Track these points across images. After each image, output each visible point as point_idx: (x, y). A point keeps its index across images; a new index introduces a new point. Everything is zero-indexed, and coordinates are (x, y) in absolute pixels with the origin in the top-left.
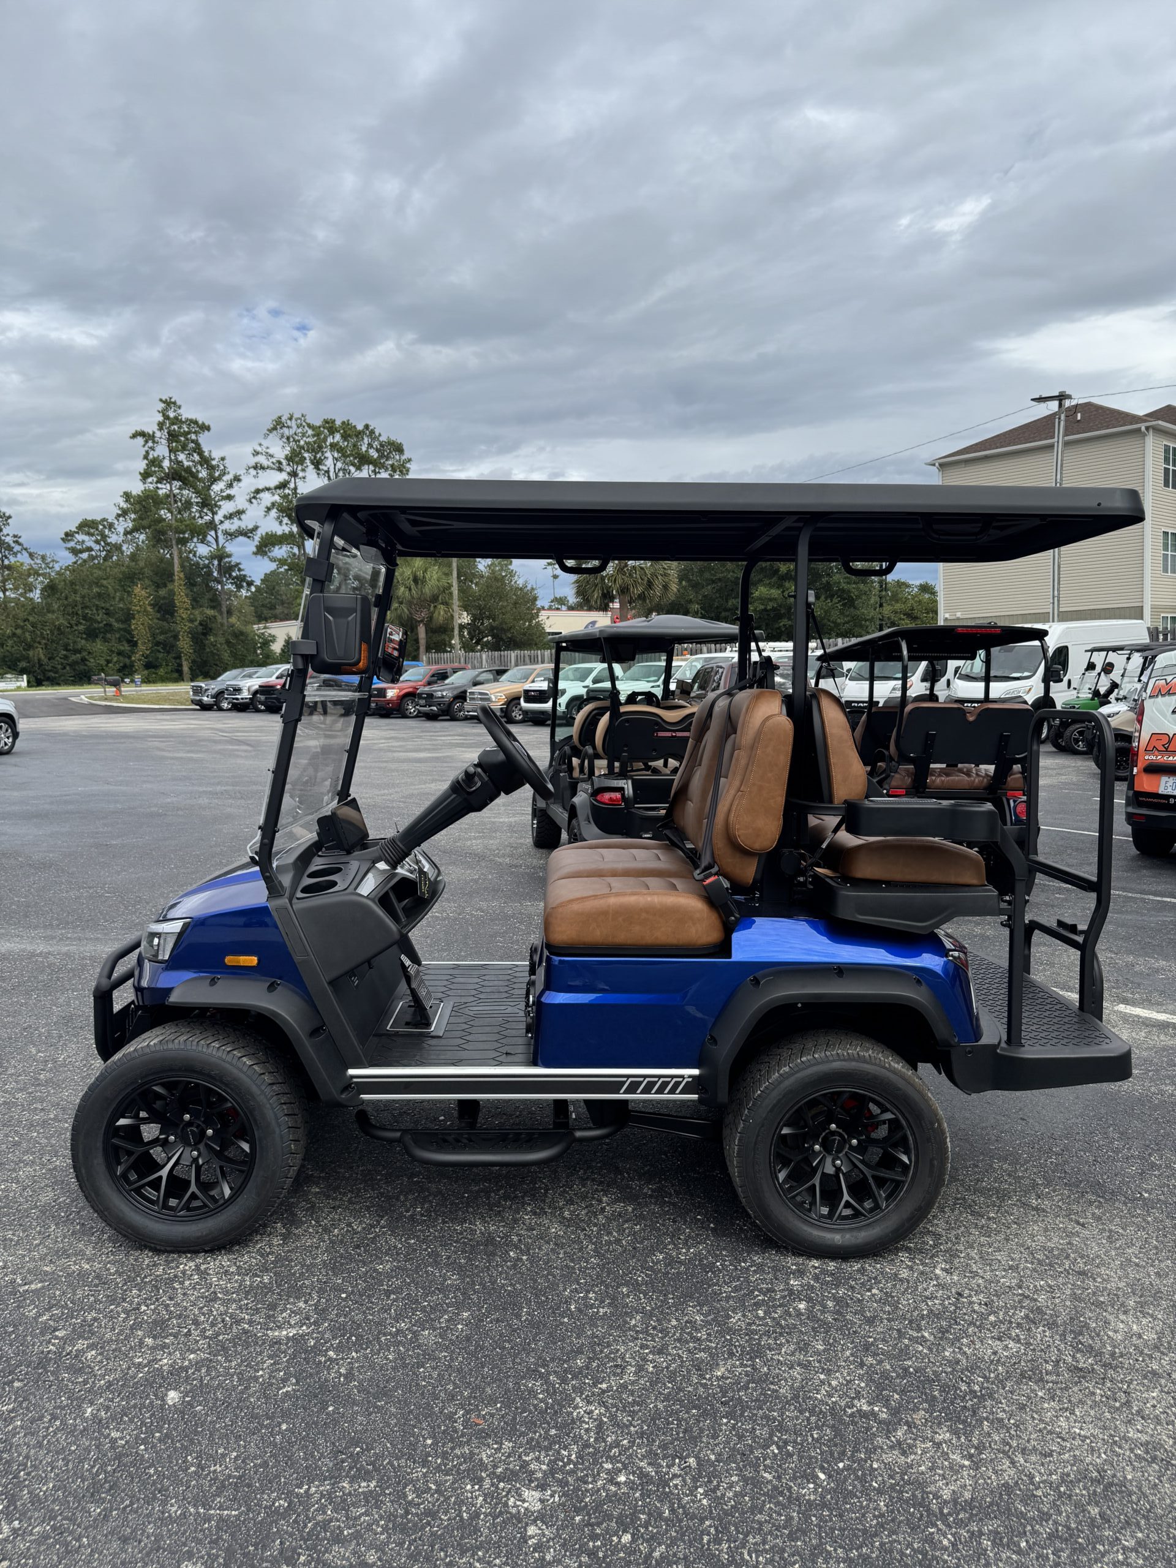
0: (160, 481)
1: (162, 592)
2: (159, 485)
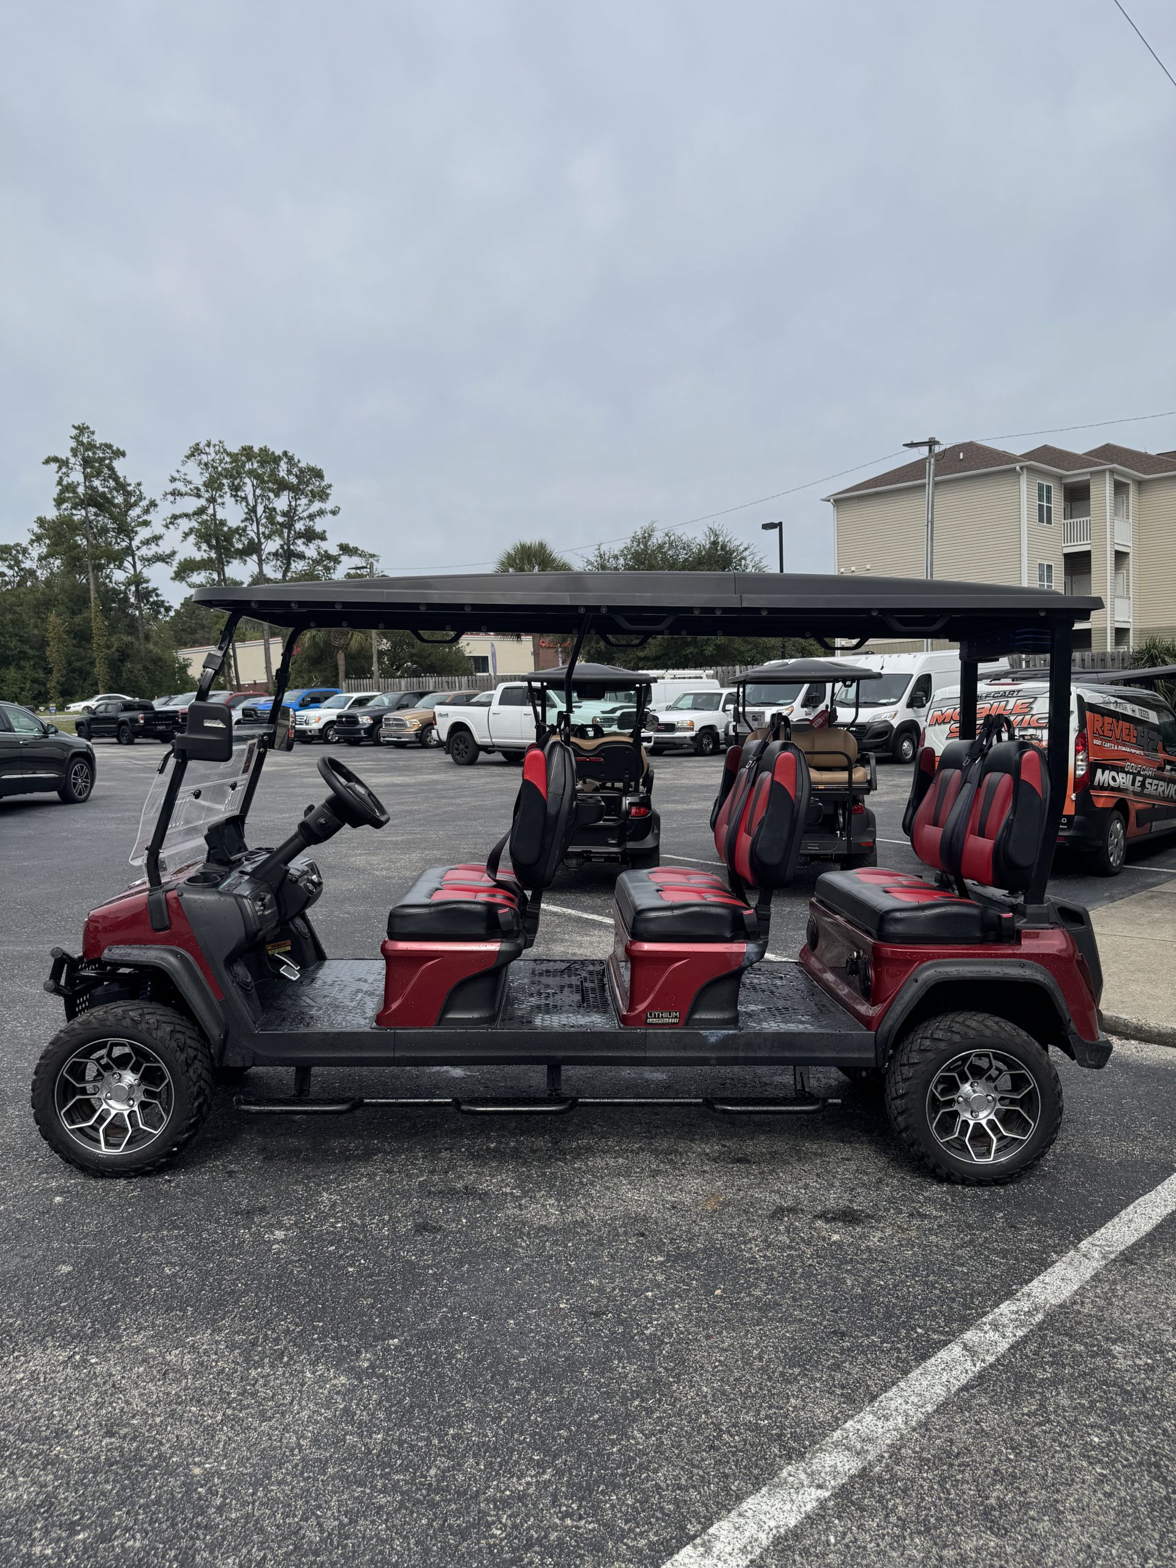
0: (75, 507)
1: (78, 619)
2: (74, 512)
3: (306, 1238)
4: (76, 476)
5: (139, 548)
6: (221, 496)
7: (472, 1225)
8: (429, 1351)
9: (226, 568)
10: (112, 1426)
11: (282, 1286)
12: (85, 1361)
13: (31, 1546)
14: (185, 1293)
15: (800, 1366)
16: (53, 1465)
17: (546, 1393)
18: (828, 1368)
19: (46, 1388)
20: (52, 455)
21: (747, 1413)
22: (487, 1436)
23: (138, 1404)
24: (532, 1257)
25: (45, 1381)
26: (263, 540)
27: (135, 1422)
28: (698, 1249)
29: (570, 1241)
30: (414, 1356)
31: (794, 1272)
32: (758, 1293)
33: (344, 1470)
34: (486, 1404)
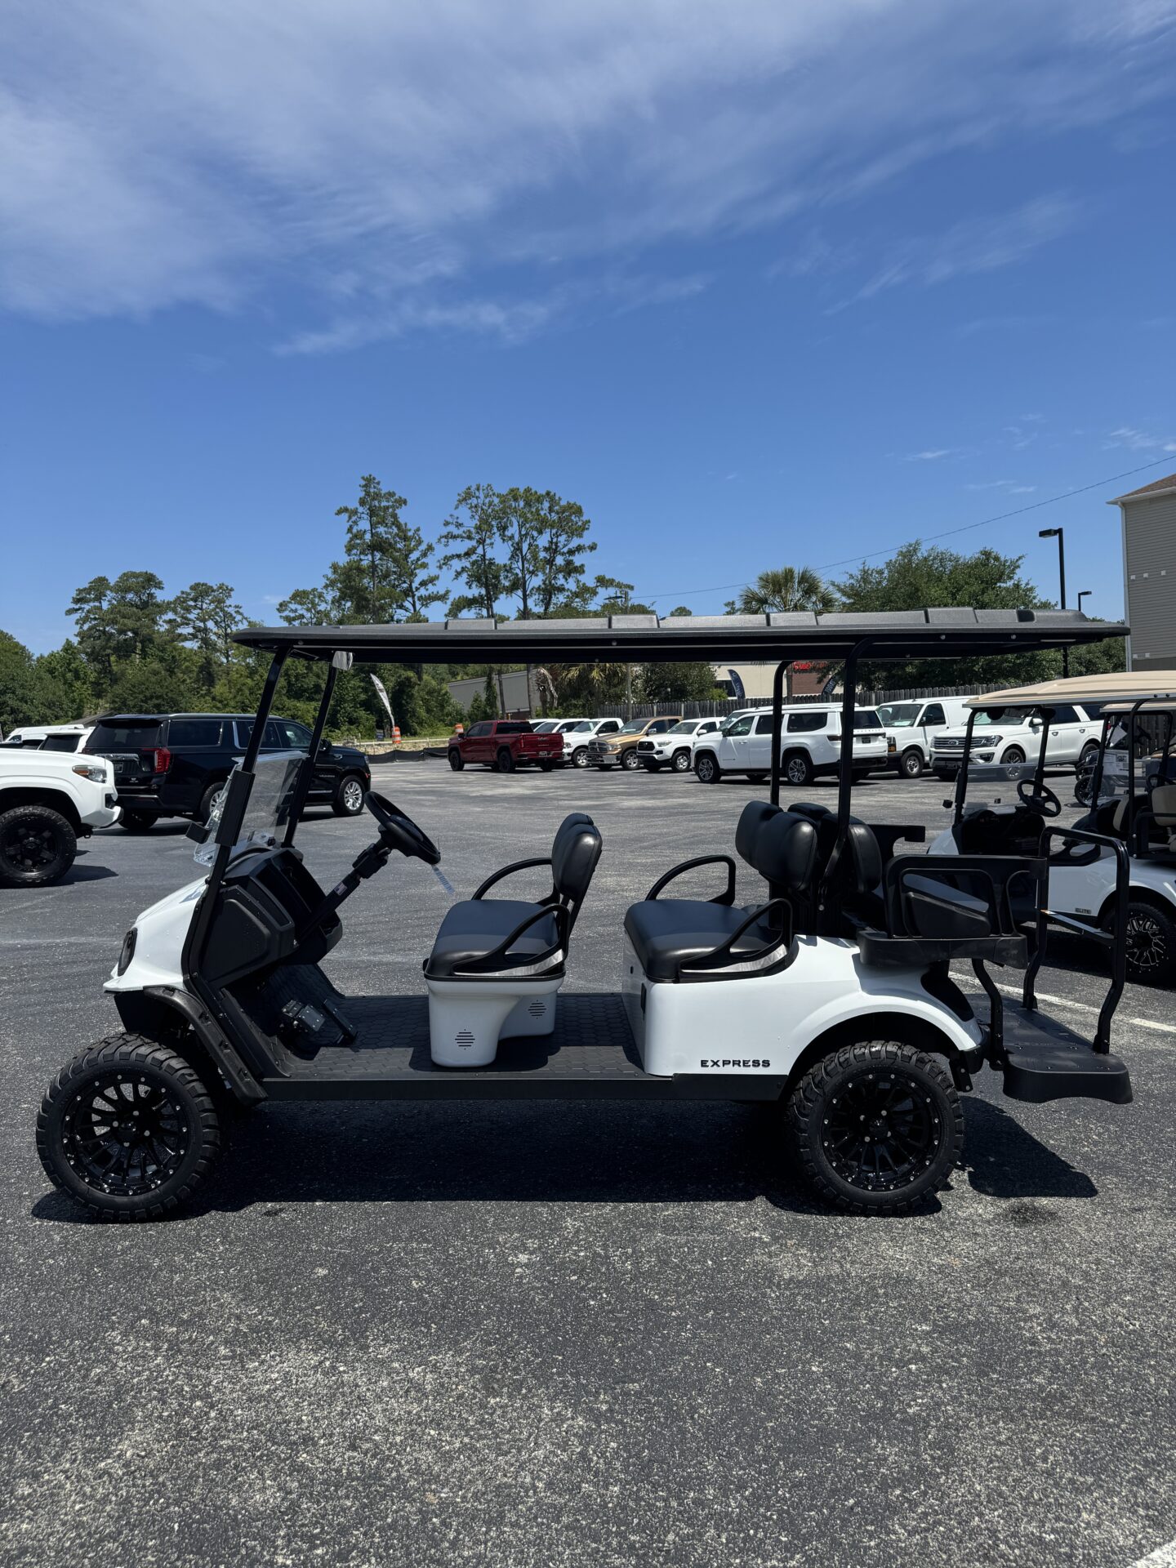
0: (362, 553)
2: (362, 557)
3: (549, 1265)
4: (364, 525)
5: (417, 589)
6: (490, 538)
7: (719, 1268)
8: (670, 1401)
9: (495, 605)
10: (355, 1439)
11: (523, 1312)
12: (334, 1368)
13: (275, 1553)
14: (431, 1309)
15: (1093, 1474)
16: (298, 1471)
17: (795, 1466)
18: (1128, 1481)
19: (297, 1391)
20: (342, 505)
21: (1029, 1522)
22: (730, 1506)
23: (380, 1420)
24: (781, 1310)
25: (296, 1384)
26: (527, 577)
27: (376, 1437)
28: (969, 1322)
29: (824, 1296)
30: (654, 1405)
31: (1084, 1362)
32: (1039, 1380)
33: (578, 1521)
34: (731, 1469)
